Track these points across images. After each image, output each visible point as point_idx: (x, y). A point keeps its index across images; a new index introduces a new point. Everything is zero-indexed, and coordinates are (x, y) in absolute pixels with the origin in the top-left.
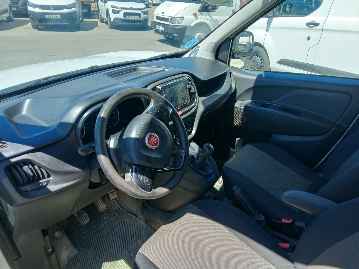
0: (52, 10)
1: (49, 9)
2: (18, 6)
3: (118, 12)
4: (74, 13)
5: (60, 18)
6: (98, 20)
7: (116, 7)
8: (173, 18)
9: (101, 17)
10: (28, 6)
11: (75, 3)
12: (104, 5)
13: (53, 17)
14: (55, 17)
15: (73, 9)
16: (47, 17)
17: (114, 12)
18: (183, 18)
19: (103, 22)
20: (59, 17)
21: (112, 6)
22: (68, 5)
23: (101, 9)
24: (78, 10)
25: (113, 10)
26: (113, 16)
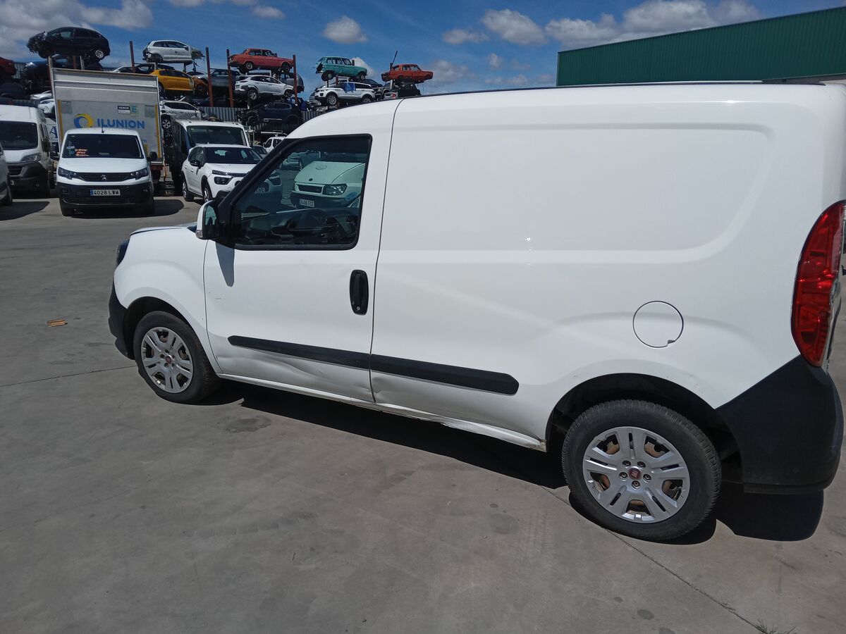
0: (104, 181)
1: (101, 180)
2: (18, 178)
3: (226, 181)
4: (146, 185)
5: (119, 194)
6: (182, 199)
7: (223, 174)
8: (327, 186)
9: (187, 191)
10: (58, 176)
11: (146, 169)
12: (197, 171)
13: (106, 192)
14: (110, 193)
15: (143, 179)
16: (95, 193)
17: (218, 181)
18: (344, 186)
19: (192, 200)
20: (117, 193)
21: (214, 172)
22: (134, 173)
23: (189, 179)
24: (151, 180)
25: (215, 178)
26: (216, 189)
